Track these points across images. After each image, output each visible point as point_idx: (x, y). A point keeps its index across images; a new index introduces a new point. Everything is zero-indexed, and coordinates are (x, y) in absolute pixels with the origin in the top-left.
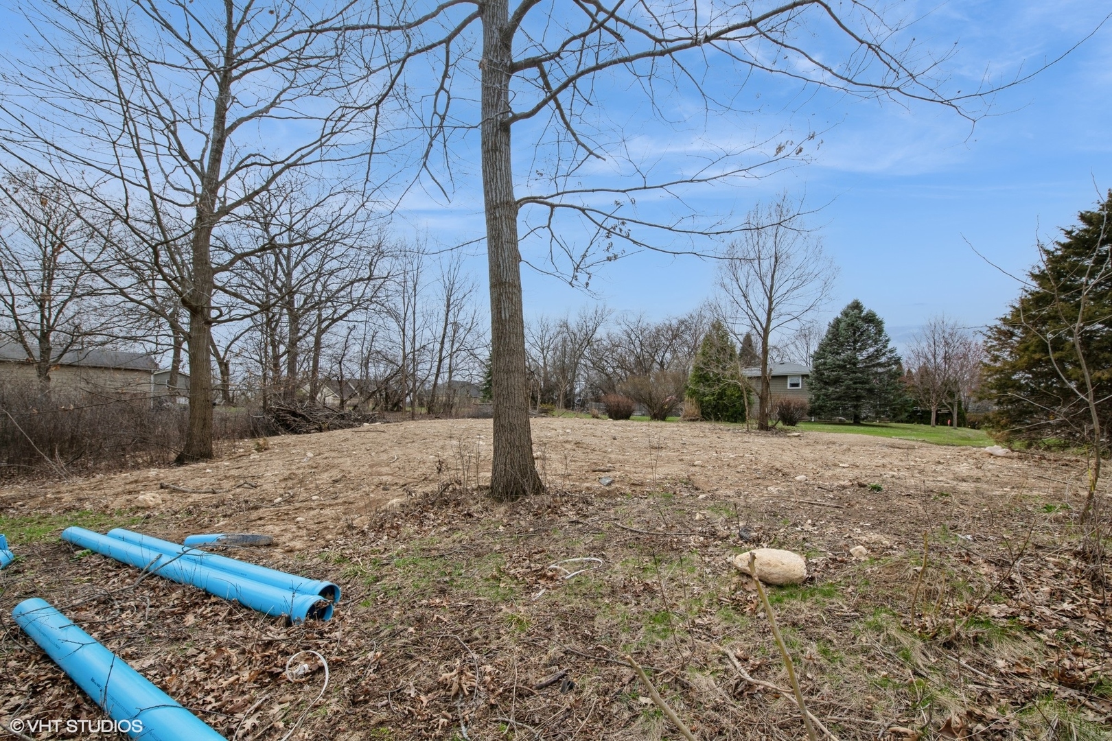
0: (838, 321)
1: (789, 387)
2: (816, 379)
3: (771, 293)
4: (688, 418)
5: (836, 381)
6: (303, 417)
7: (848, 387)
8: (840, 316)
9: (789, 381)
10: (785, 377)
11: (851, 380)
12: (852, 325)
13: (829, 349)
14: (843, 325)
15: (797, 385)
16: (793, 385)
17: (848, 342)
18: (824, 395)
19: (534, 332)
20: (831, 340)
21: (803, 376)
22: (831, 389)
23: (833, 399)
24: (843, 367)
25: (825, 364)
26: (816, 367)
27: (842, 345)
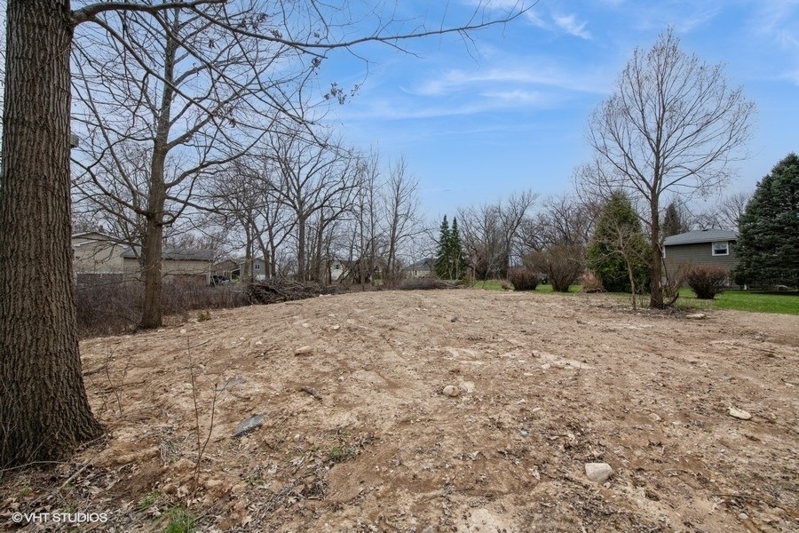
0: (768, 181)
1: (713, 254)
2: (746, 244)
3: (658, 146)
4: (588, 289)
5: (771, 246)
6: (273, 290)
7: (788, 252)
8: (771, 174)
9: (714, 248)
10: (709, 244)
11: (791, 243)
12: (789, 182)
13: (759, 210)
14: (774, 183)
15: (724, 251)
16: (718, 252)
17: (785, 202)
18: (755, 261)
19: (480, 219)
20: (761, 201)
21: (730, 242)
22: (764, 255)
23: (769, 266)
24: (780, 230)
25: (754, 227)
26: (744, 232)
27: (776, 205)
